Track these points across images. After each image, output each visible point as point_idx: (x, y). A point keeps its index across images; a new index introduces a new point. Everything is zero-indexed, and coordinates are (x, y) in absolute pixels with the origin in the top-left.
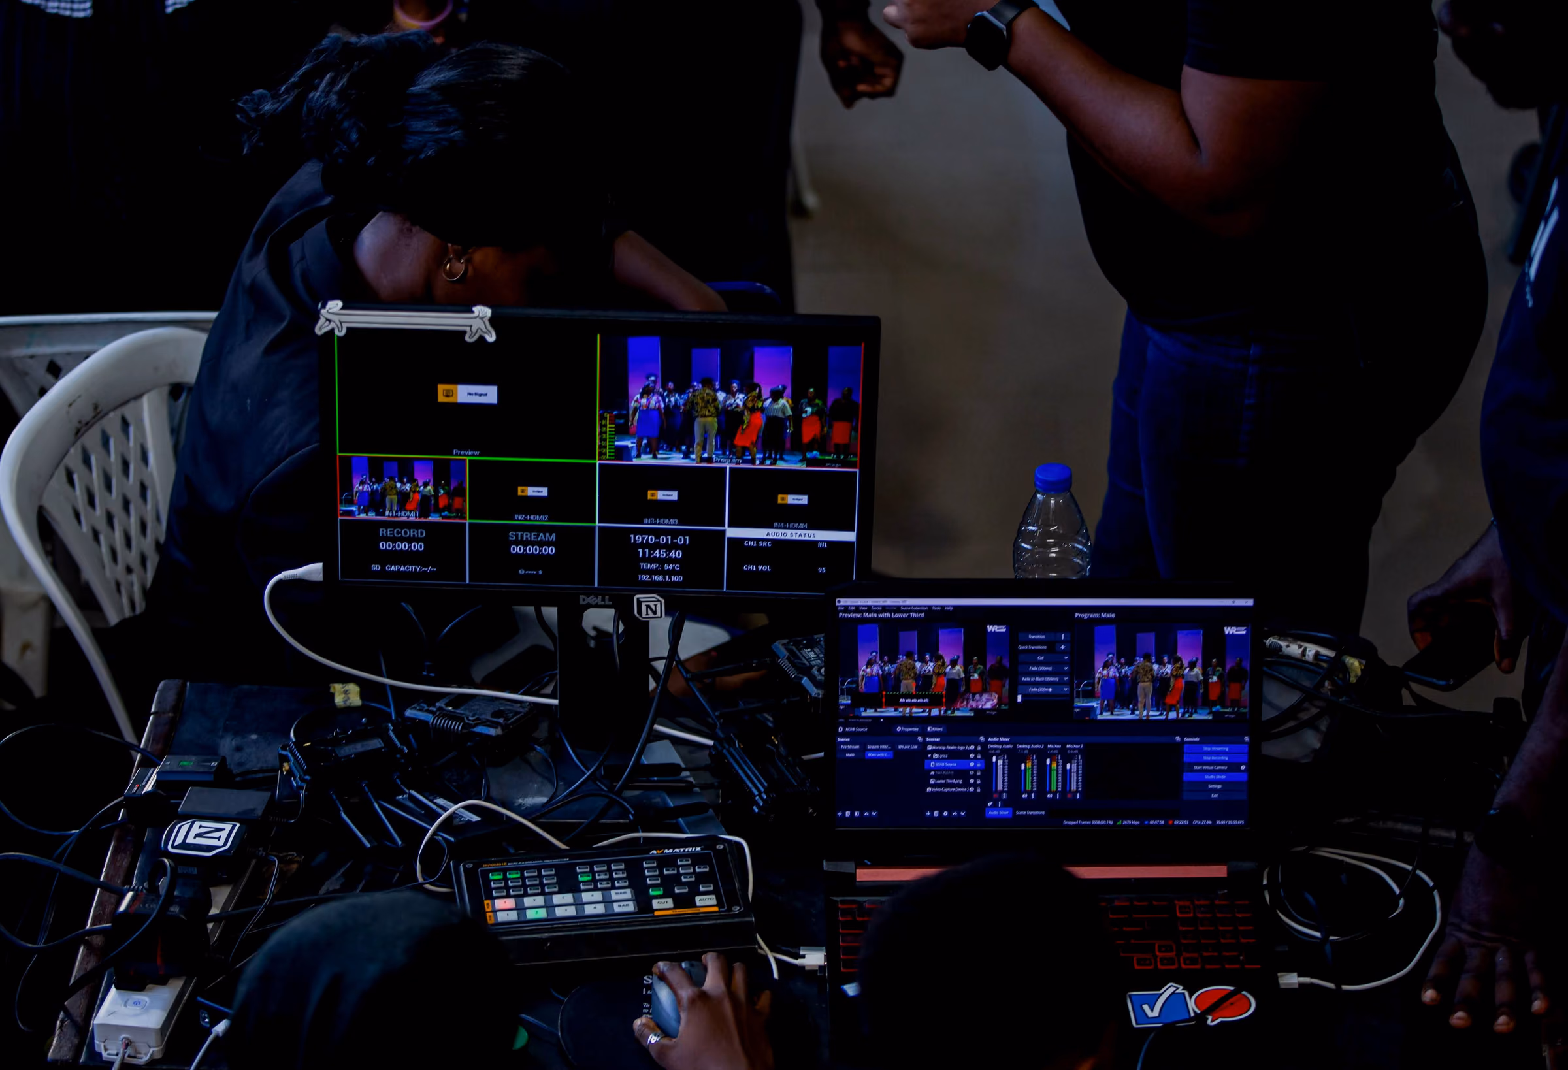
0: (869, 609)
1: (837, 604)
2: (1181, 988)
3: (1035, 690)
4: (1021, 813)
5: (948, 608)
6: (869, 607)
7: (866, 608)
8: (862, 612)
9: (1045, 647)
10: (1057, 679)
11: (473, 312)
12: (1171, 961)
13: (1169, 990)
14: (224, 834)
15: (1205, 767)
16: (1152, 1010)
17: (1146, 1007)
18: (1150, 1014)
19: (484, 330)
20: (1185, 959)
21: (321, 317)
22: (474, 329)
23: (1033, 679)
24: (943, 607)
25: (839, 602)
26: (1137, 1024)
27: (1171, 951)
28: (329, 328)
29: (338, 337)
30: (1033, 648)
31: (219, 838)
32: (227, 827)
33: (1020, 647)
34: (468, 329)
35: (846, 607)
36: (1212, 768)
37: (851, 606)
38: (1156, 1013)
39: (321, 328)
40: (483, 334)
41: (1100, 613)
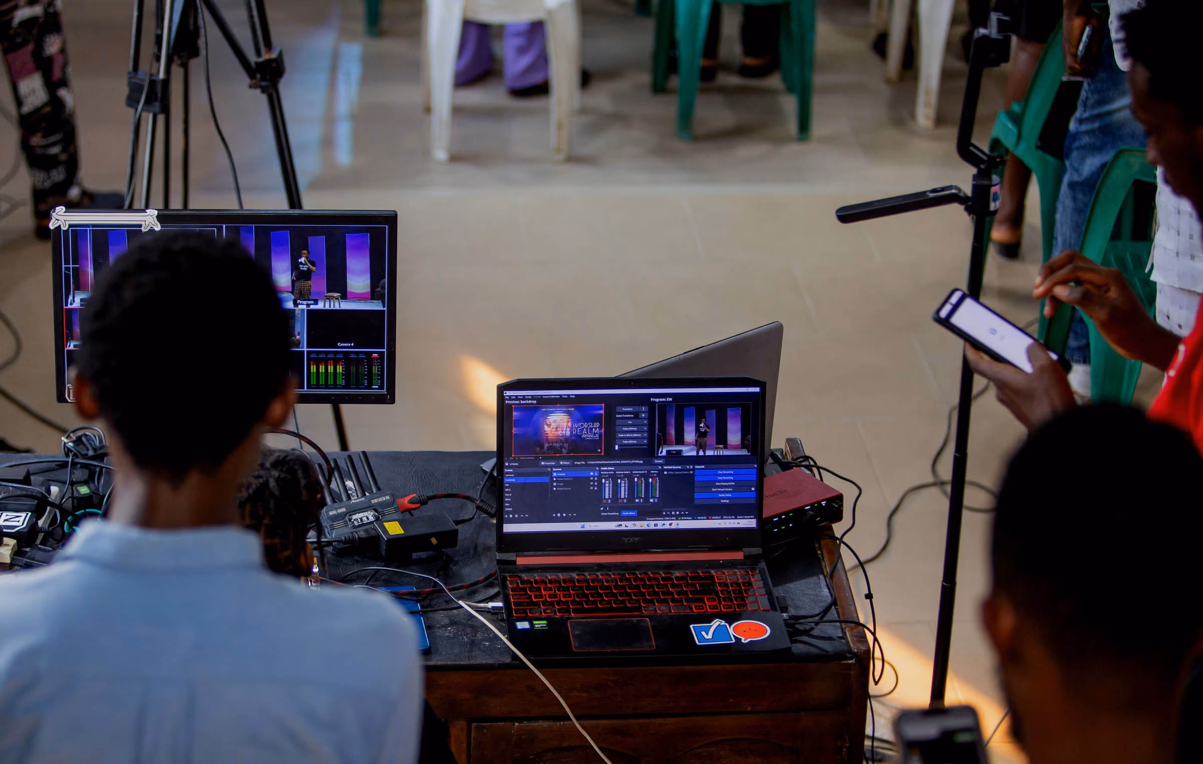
0: (524, 398)
1: (505, 395)
2: (724, 622)
3: (626, 442)
4: (604, 514)
5: (572, 396)
6: (524, 396)
7: (522, 397)
8: (520, 400)
9: (633, 416)
10: (640, 435)
11: (147, 212)
12: (715, 607)
13: (716, 623)
14: (21, 519)
15: (719, 490)
16: (707, 635)
17: (703, 633)
18: (706, 637)
19: (154, 224)
20: (724, 606)
21: (53, 217)
22: (147, 223)
23: (625, 435)
24: (568, 395)
25: (506, 393)
26: (699, 642)
27: (715, 601)
28: (57, 225)
29: (63, 230)
30: (625, 416)
31: (19, 521)
32: (23, 515)
33: (617, 416)
34: (143, 223)
35: (510, 396)
36: (723, 490)
37: (513, 396)
38: (710, 636)
39: (52, 226)
40: (153, 226)
41: (666, 398)
